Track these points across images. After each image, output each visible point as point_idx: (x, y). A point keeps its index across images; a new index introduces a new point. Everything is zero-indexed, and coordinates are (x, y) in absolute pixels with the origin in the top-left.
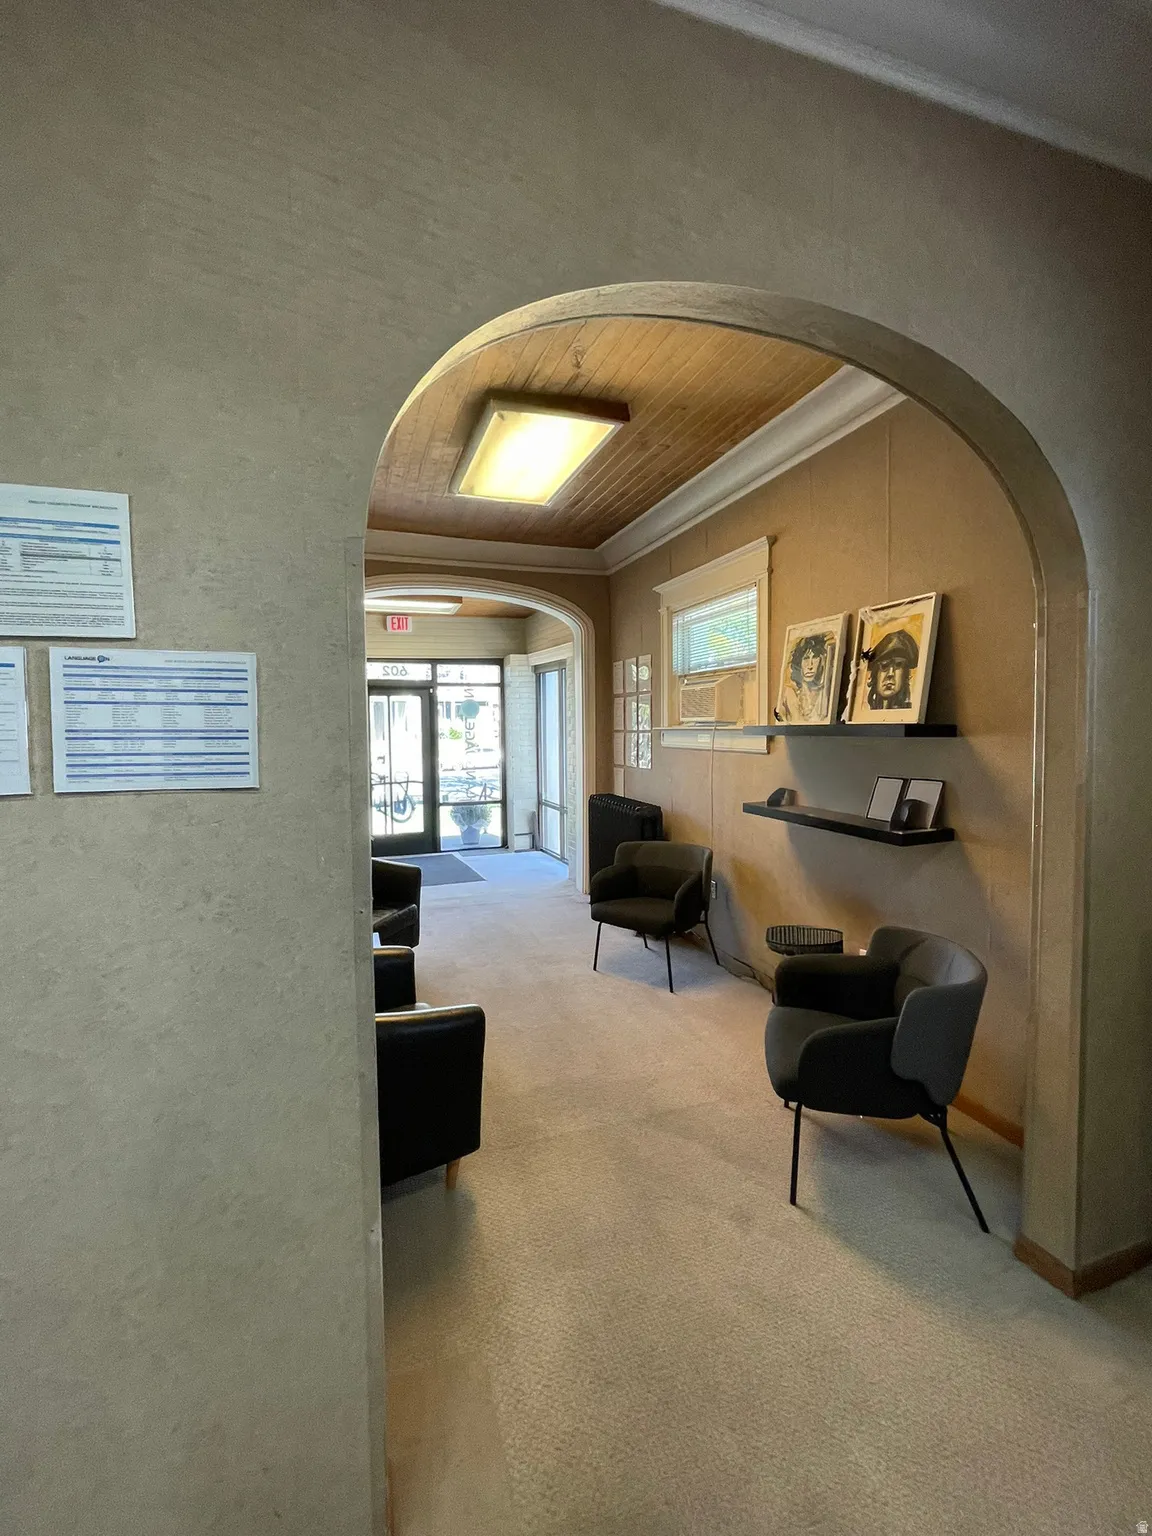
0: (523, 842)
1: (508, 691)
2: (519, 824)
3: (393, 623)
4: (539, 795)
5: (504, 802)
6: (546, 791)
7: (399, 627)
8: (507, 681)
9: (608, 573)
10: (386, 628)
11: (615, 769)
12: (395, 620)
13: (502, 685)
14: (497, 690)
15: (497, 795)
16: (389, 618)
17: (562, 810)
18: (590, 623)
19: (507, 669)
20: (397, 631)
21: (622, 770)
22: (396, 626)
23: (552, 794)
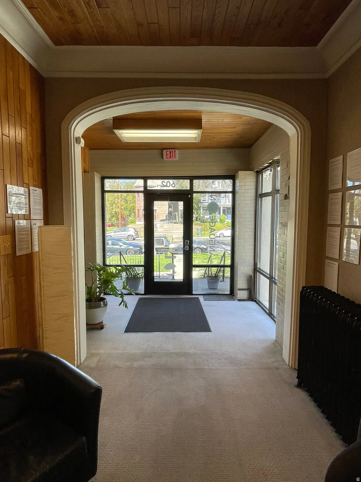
0: (243, 294)
1: (237, 196)
2: (241, 283)
3: (167, 155)
4: (255, 264)
5: (232, 266)
6: (260, 262)
7: (170, 157)
8: (237, 188)
9: (327, 76)
10: (162, 157)
11: (327, 261)
12: (168, 153)
13: (234, 192)
14: (230, 195)
15: (228, 262)
16: (165, 151)
17: (271, 278)
18: (307, 124)
19: (237, 182)
20: (169, 159)
21: (337, 264)
22: (168, 156)
23: (265, 266)
